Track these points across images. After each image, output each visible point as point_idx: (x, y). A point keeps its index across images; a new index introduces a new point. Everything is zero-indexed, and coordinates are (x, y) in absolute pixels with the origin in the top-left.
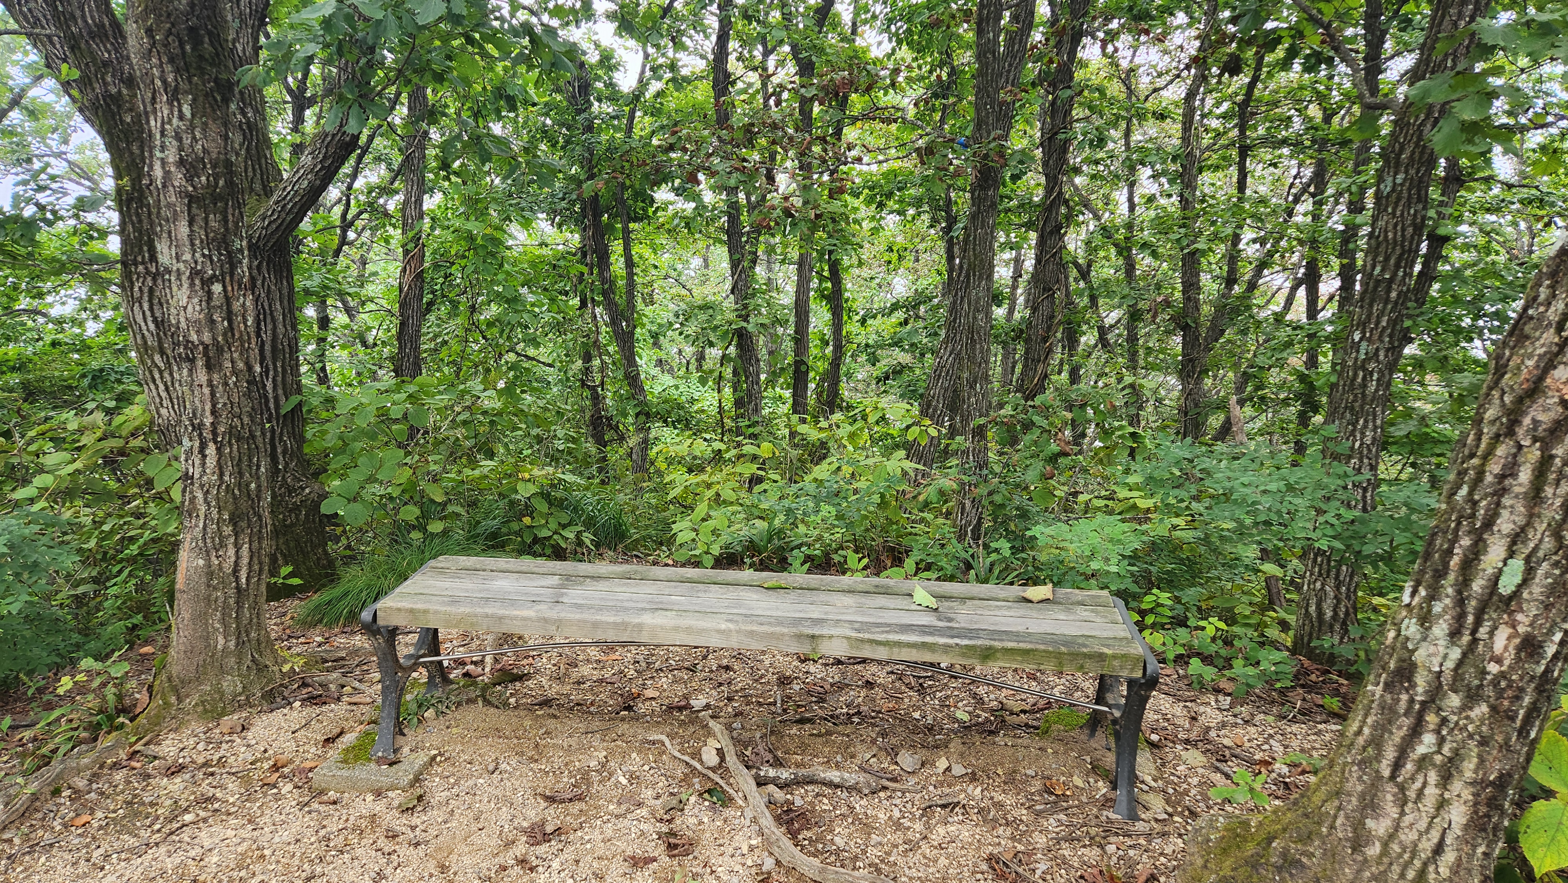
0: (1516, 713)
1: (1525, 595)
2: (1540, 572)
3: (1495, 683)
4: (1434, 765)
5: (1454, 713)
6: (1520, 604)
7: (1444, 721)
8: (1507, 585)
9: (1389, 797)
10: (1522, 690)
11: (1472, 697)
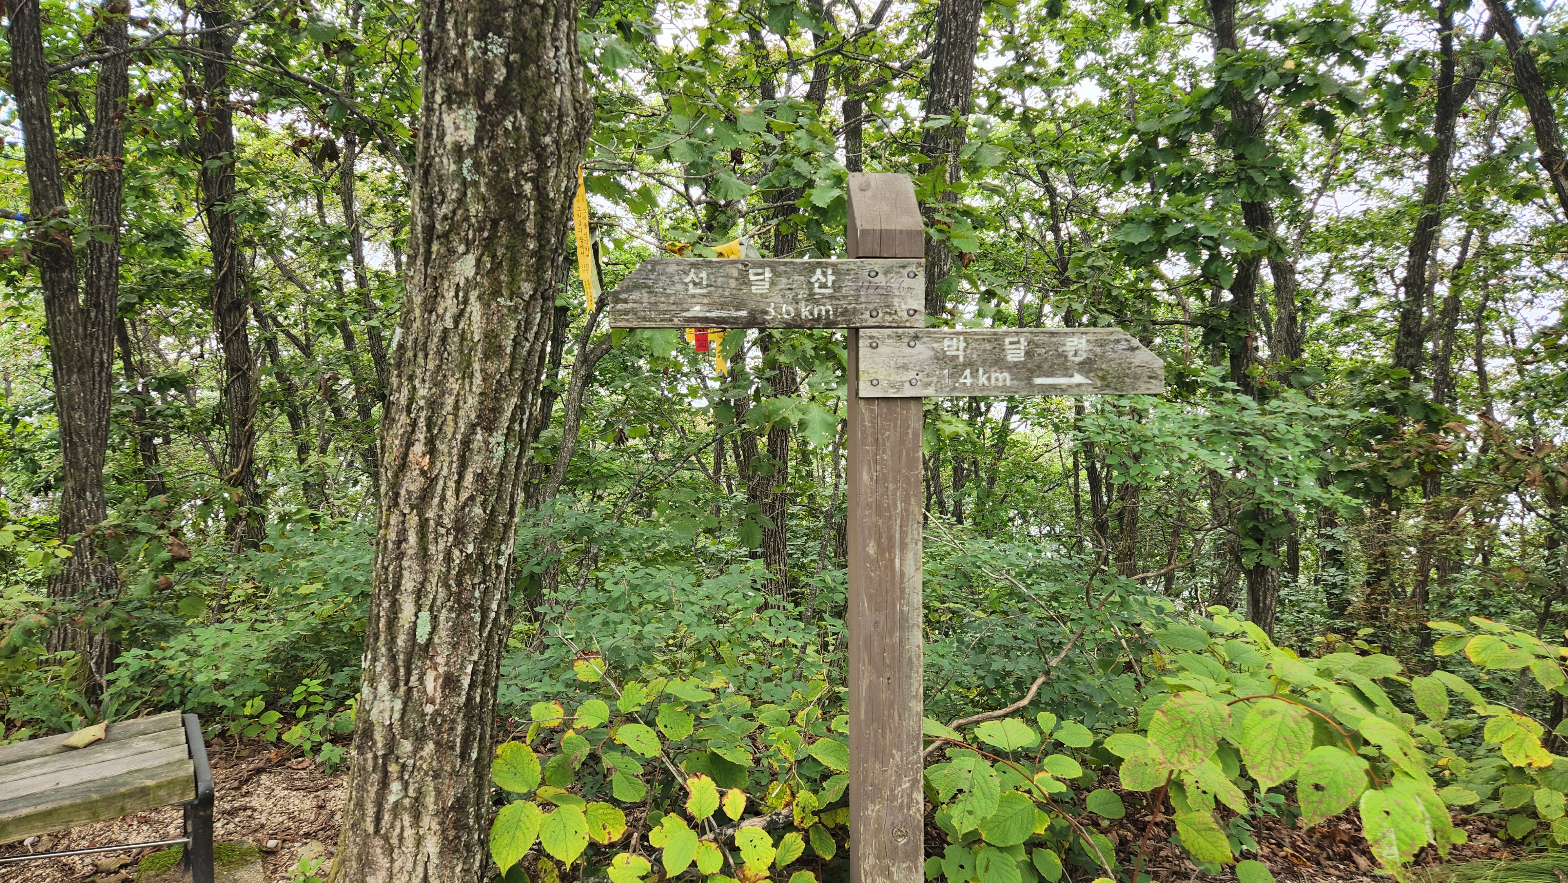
0: (454, 741)
1: (436, 640)
2: (442, 618)
3: (433, 722)
4: (405, 809)
5: (409, 757)
6: (434, 649)
7: (404, 766)
8: (422, 635)
9: (379, 851)
10: (453, 721)
11: (420, 739)
